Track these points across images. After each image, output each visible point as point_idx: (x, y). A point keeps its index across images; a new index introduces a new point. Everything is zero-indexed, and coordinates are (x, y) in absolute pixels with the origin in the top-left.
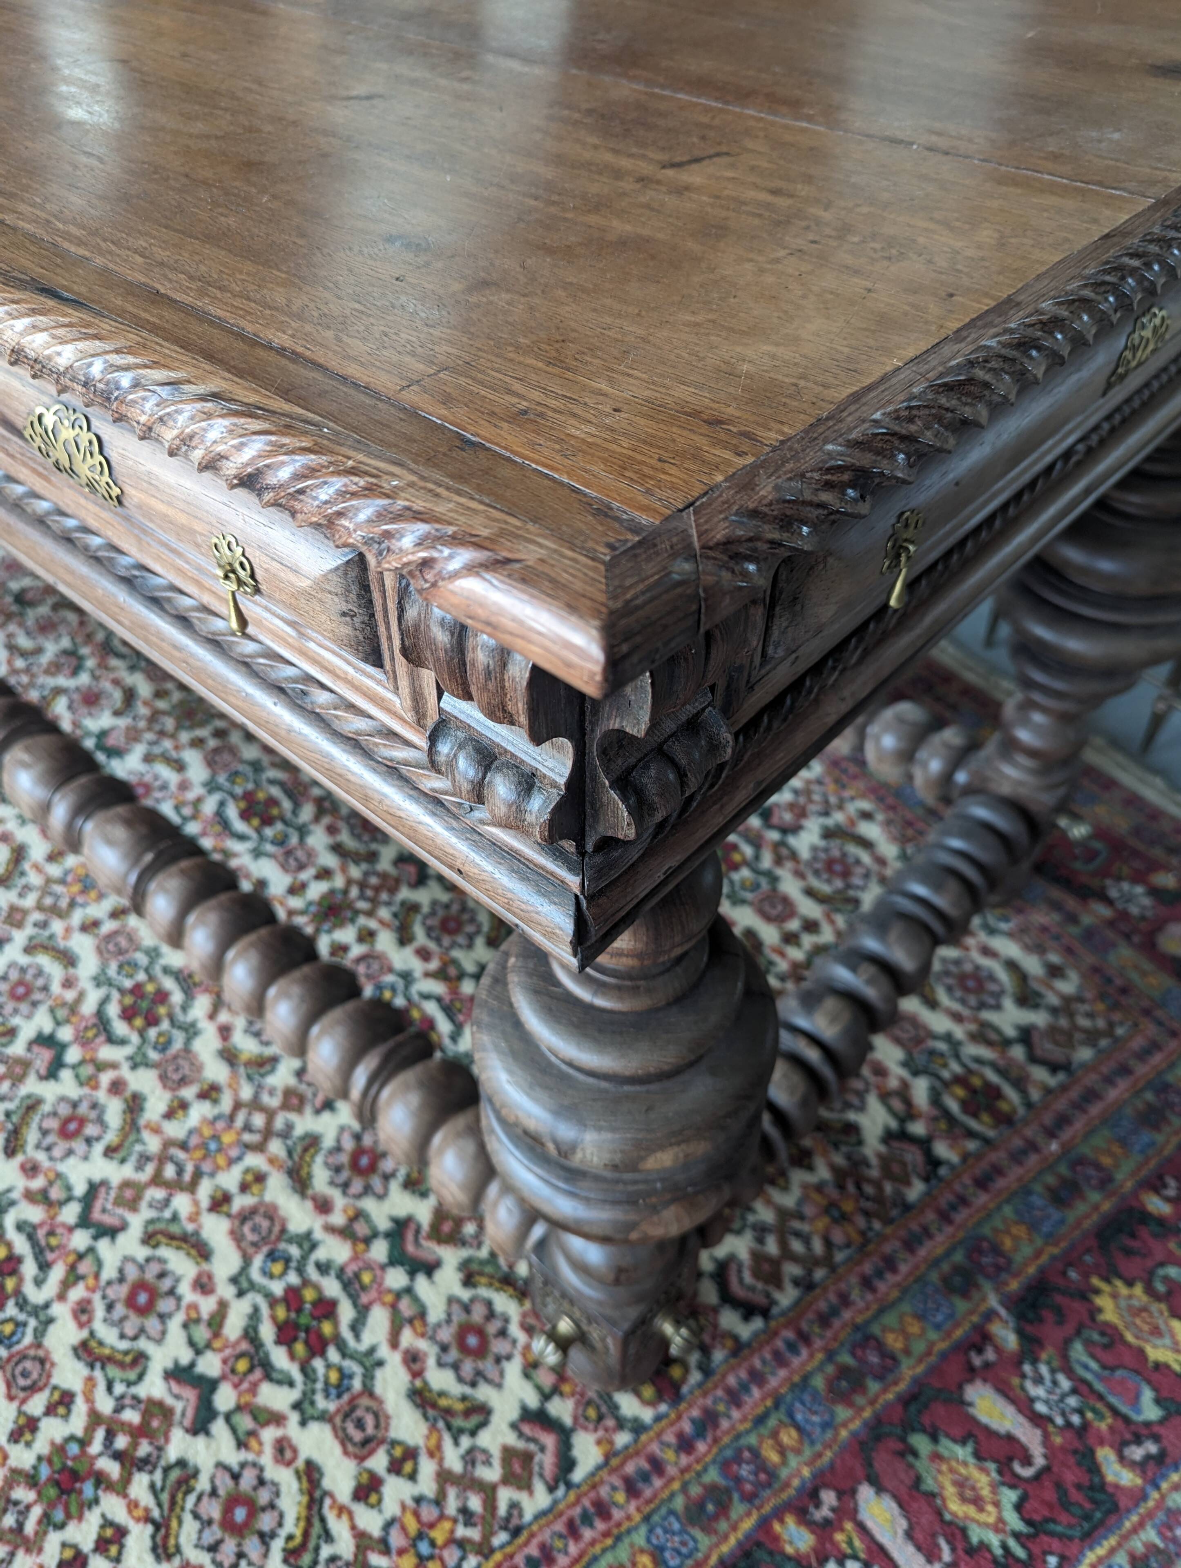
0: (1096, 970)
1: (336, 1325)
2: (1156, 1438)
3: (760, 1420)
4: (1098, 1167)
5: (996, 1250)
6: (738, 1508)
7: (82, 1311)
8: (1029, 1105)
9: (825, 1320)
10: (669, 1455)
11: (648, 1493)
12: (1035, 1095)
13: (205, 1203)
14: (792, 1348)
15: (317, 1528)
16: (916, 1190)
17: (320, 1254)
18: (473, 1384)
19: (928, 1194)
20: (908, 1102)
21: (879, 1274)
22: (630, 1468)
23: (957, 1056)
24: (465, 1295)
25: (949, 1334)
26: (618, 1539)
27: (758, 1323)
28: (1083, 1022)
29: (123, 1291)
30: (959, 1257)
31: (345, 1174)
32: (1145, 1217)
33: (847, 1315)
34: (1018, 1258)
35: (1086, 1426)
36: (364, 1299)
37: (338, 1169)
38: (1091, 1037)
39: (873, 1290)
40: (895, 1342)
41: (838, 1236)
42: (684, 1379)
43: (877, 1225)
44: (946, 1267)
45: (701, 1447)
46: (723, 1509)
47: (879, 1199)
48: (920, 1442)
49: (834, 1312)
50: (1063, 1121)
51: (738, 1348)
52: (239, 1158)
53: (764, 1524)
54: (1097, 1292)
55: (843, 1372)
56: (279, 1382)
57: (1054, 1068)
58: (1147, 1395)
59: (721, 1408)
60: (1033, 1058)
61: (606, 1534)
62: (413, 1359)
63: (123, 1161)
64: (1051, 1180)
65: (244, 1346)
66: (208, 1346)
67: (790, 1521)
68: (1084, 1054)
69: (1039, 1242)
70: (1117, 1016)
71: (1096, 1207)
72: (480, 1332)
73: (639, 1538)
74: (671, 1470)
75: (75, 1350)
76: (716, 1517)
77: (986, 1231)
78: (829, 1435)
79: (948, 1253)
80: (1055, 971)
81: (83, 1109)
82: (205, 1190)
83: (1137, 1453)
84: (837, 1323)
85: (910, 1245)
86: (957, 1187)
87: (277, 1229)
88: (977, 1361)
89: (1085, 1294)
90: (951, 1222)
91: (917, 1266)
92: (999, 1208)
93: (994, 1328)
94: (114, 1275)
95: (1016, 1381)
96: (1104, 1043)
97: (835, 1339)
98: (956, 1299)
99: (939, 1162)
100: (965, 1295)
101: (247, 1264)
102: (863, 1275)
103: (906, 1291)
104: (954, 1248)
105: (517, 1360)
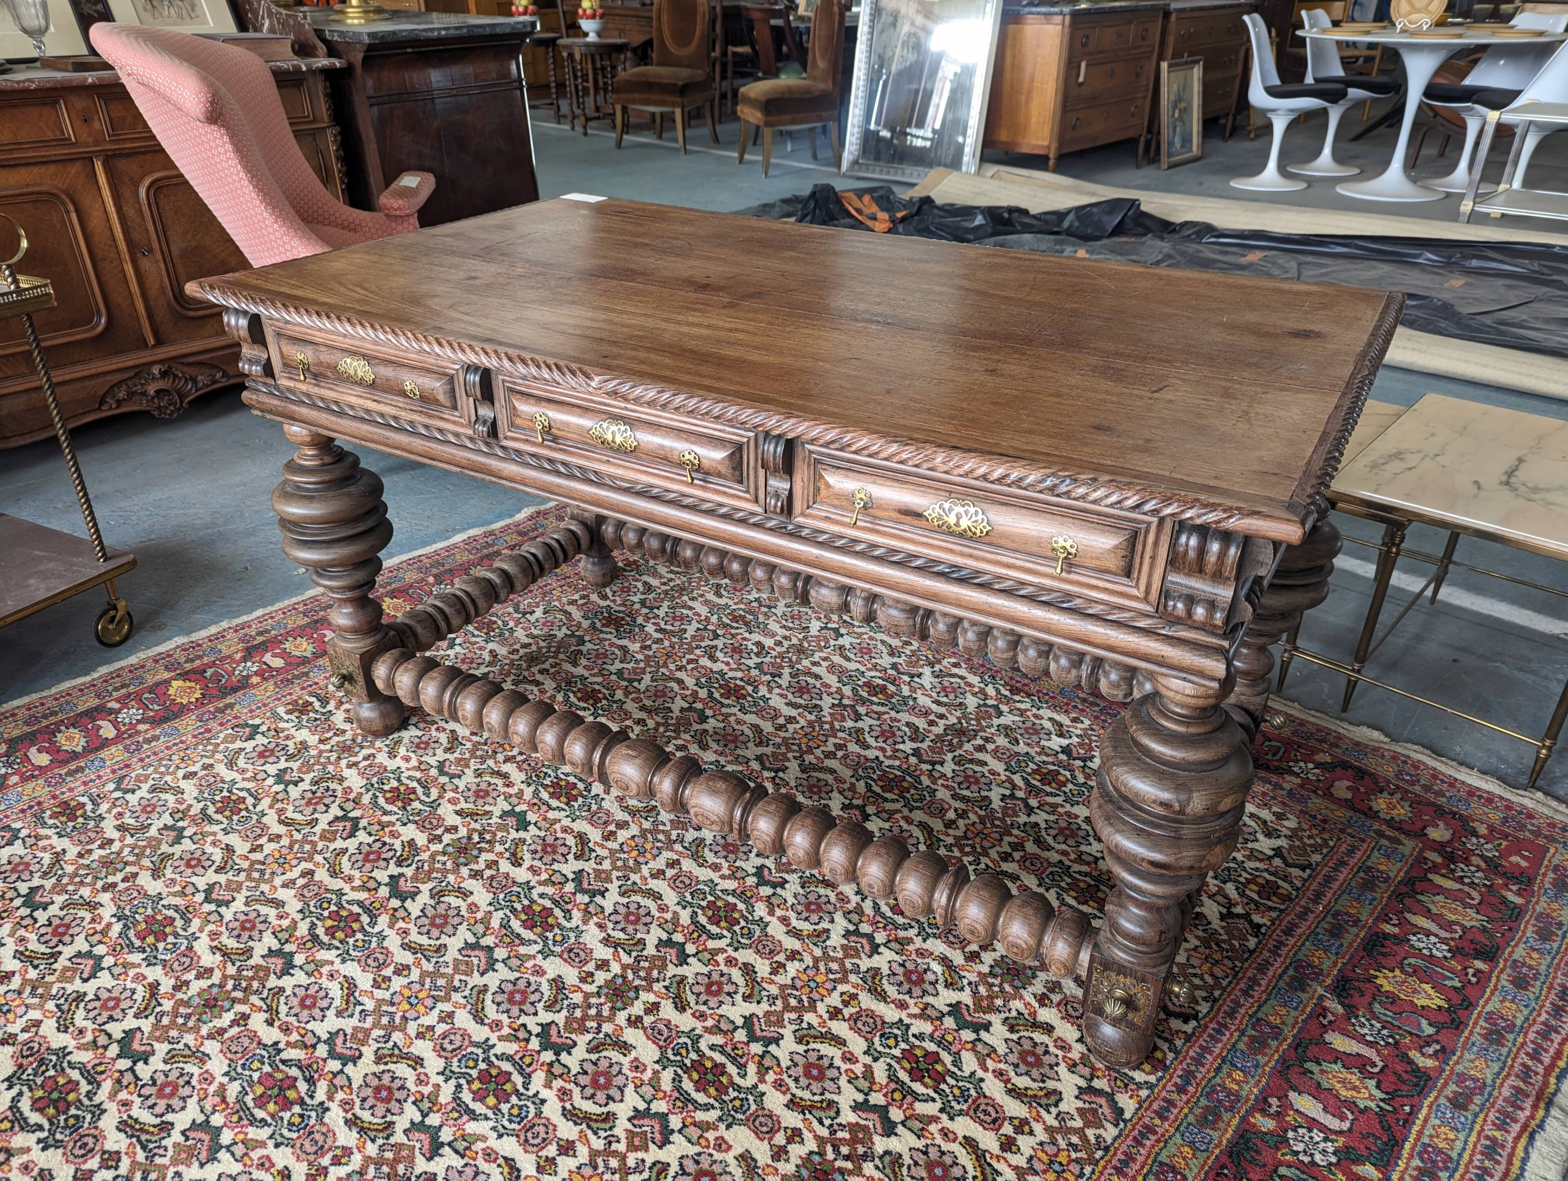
0: (1303, 812)
1: (944, 1065)
2: (1438, 1042)
3: (1219, 1069)
4: (1348, 914)
5: (1310, 965)
6: (1226, 1116)
7: (779, 1085)
8: (1298, 889)
9: (1231, 1015)
10: (1175, 1096)
11: (1172, 1117)
12: (1298, 883)
13: (826, 1016)
14: (1219, 1031)
15: (988, 1170)
16: (1252, 942)
17: (913, 1030)
18: (1043, 1081)
19: (1260, 942)
20: (1226, 897)
21: (1251, 988)
22: (1155, 1106)
23: (1245, 870)
24: (1015, 1037)
25: (1303, 1011)
26: (1166, 1142)
27: (1193, 1023)
28: (1309, 842)
29: (800, 1070)
30: (1291, 972)
31: (906, 986)
32: (1386, 936)
33: (1242, 1011)
34: (1324, 967)
35: (1397, 1043)
36: (954, 1049)
37: (900, 984)
38: (1316, 849)
39: (1252, 997)
40: (1274, 1020)
41: (1218, 971)
42: (1165, 1057)
43: (1238, 964)
45: (1191, 1089)
46: (1218, 1117)
47: (1233, 949)
48: (1310, 1066)
49: (1234, 1010)
50: (1319, 895)
51: (1188, 1038)
52: (835, 988)
53: (1244, 1119)
54: (1376, 977)
55: (1252, 1039)
56: (926, 1101)
57: (1302, 868)
58: (1424, 1023)
59: (1193, 1068)
60: (1287, 865)
61: (1158, 1141)
62: (999, 1074)
63: (759, 1002)
64: (1325, 925)
65: (893, 1086)
66: (871, 1089)
67: (1258, 1115)
68: (1316, 858)
69: (1333, 958)
70: (1326, 836)
71: (1357, 935)
72: (1033, 1054)
73: (1178, 1139)
74: (1180, 1104)
75: (787, 1106)
76: (1215, 1122)
77: (1300, 956)
78: (1260, 1071)
79: (1284, 972)
80: (1280, 817)
81: (715, 977)
82: (821, 1008)
83: (1430, 1050)
84: (1238, 1016)
85: (1262, 969)
86: (1275, 937)
87: (879, 1022)
88: (1325, 1022)
89: (1370, 980)
90: (1280, 956)
91: (1270, 981)
92: (1303, 944)
93: (1327, 1004)
94: (789, 1063)
95: (1350, 1028)
96: (1325, 851)
97: (1241, 1022)
98: (1299, 993)
99: (1259, 926)
100: (1304, 991)
101: (871, 1043)
102: (1241, 990)
103: (1270, 994)
104: (1287, 968)
105: (1063, 1065)
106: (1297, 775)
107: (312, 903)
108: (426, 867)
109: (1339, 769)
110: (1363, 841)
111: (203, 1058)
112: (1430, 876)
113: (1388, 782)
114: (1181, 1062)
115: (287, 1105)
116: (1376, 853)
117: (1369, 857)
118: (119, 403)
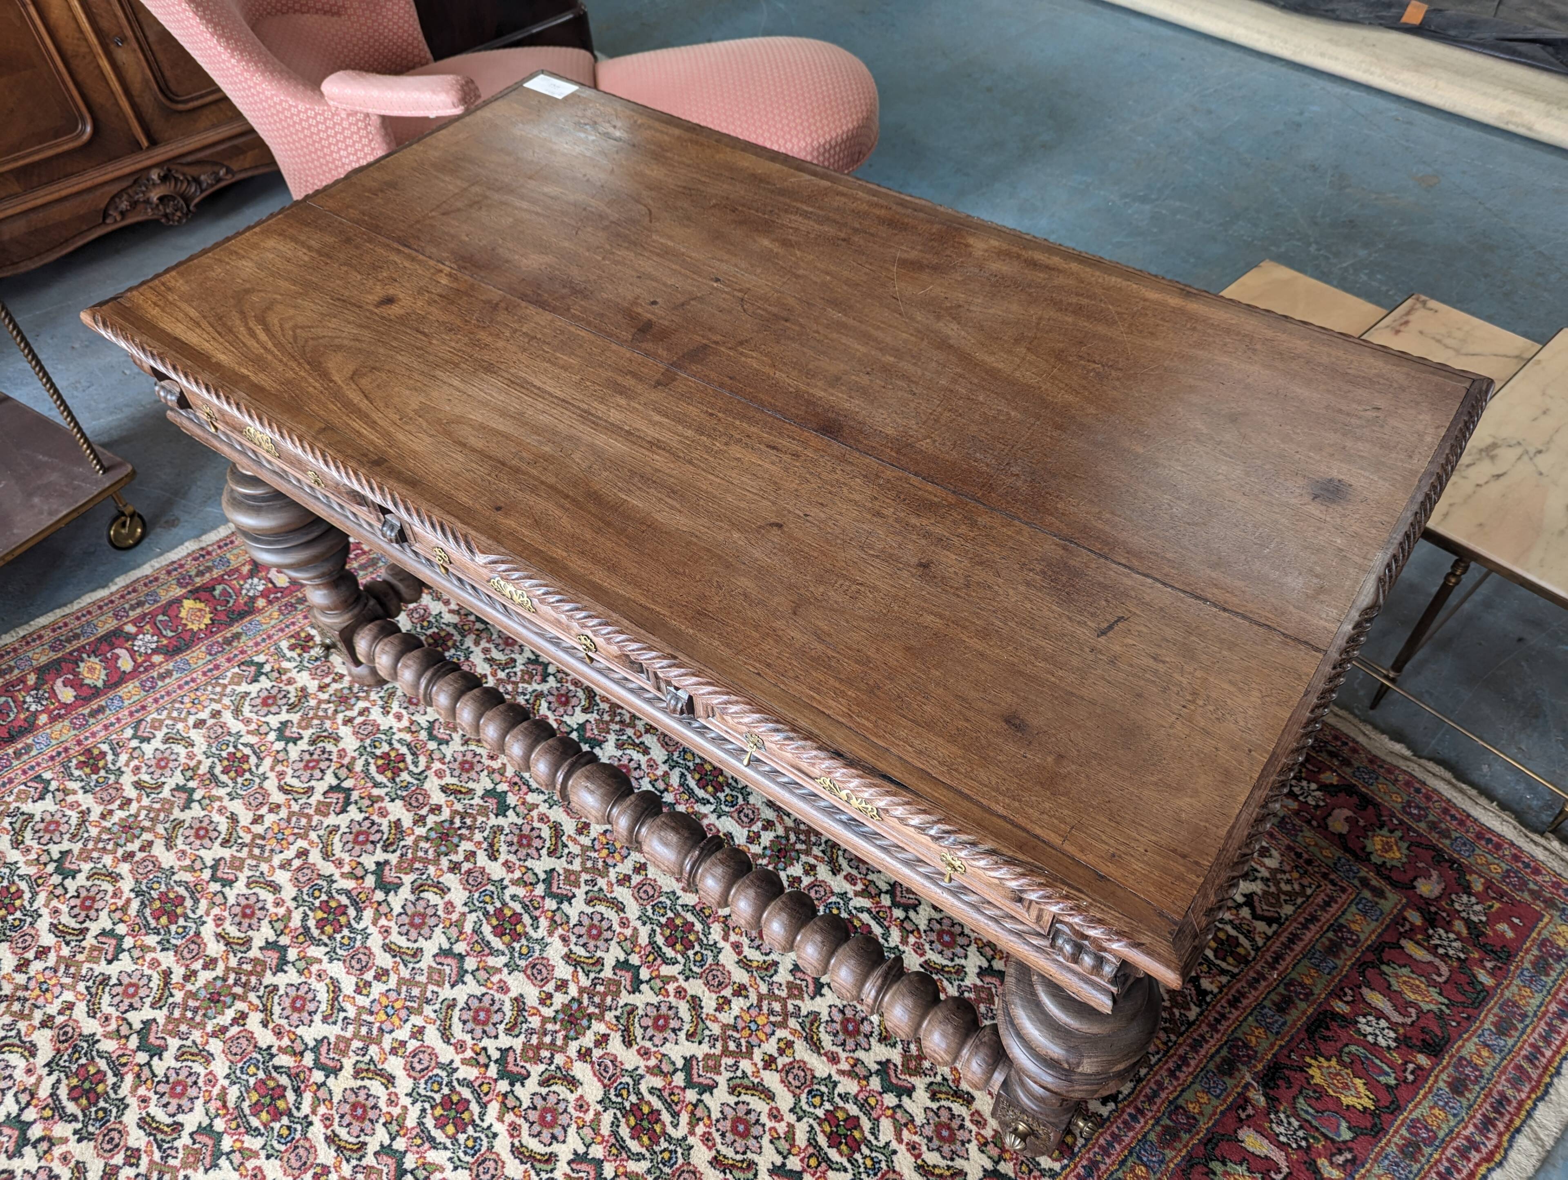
0: (1289, 848)
1: (862, 1132)
2: (1350, 1150)
3: (1123, 1163)
4: (1302, 985)
5: (1246, 1046)
7: (707, 1139)
8: (1257, 949)
9: (1151, 1099)
12: (1260, 942)
13: (760, 1064)
14: (1134, 1118)
16: (1193, 1012)
17: (840, 1089)
18: (952, 1159)
19: (1201, 1014)
21: (1179, 1068)
24: (934, 1106)
25: (1225, 1100)
28: (1286, 888)
29: (728, 1123)
30: (1224, 1052)
31: (841, 1037)
32: (1334, 1016)
33: (1163, 1095)
34: (1260, 1049)
35: (1309, 1147)
36: (874, 1115)
37: (836, 1035)
38: (1291, 896)
39: (1177, 1079)
40: (1193, 1108)
42: (1074, 1144)
43: (1173, 1038)
44: (1218, 1059)
47: (1172, 1020)
48: (1216, 1166)
49: (1155, 1094)
50: (1278, 958)
51: (1102, 1122)
52: (773, 1033)
54: (1310, 1066)
55: (1166, 1129)
56: (838, 1170)
57: (1269, 921)
58: (1344, 1125)
59: (1099, 1158)
60: (1255, 916)
62: (913, 1147)
63: (700, 1043)
64: (1274, 997)
65: (811, 1150)
66: (790, 1153)
68: (1288, 909)
69: (1272, 1039)
70: (1305, 882)
71: (1304, 1013)
72: (949, 1128)
75: (710, 1163)
77: (1239, 1034)
78: (1164, 1166)
79: (1218, 1051)
81: (664, 1009)
82: (757, 1055)
83: (1340, 1159)
84: (1158, 1101)
85: (1196, 1046)
86: (1218, 1008)
87: (809, 1077)
88: (1243, 1116)
89: (1302, 1069)
90: (1217, 1031)
91: (1201, 1061)
92: (1245, 1019)
93: (1251, 1094)
94: (719, 1115)
95: (1267, 1125)
96: (1299, 901)
97: (1159, 1110)
98: (1226, 1079)
99: (1205, 993)
100: (1231, 1075)
101: (798, 1100)
102: (1169, 1069)
103: (1196, 1077)
104: (1221, 1047)
105: (975, 1142)
106: (1296, 798)
107: (305, 890)
108: (410, 856)
109: (1342, 795)
110: (1343, 890)
111: (208, 1058)
112: (1404, 942)
113: (1392, 815)
114: (1088, 1151)
115: (277, 1115)
116: (1353, 909)
117: (1343, 913)
118: (123, 214)
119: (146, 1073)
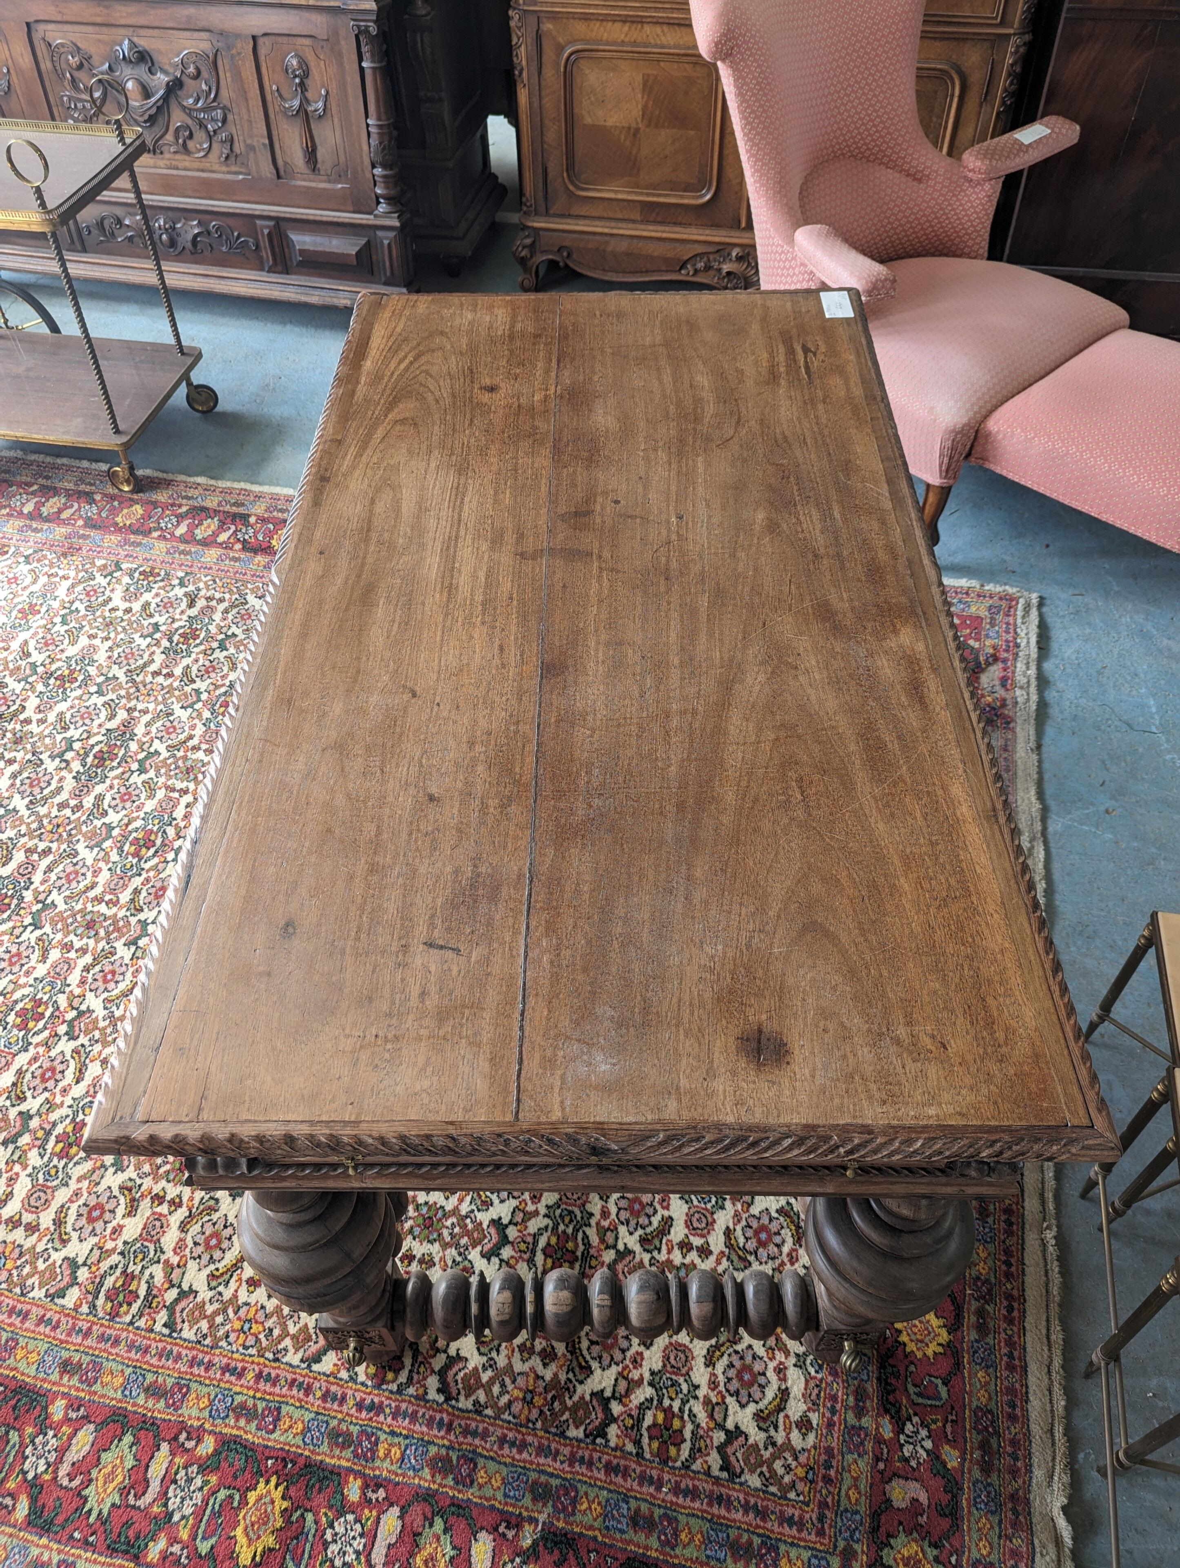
0: (829, 1451)
3: (393, 1433)
4: (676, 1534)
5: (574, 1501)
6: (348, 1453)
8: (687, 1468)
9: (466, 1432)
10: (351, 1402)
11: (328, 1405)
12: (697, 1466)
14: (441, 1424)
15: (226, 1277)
16: (576, 1433)
19: (579, 1441)
20: (628, 1392)
21: (513, 1444)
22: (333, 1388)
23: (684, 1402)
25: (506, 1504)
26: (301, 1407)
27: (441, 1398)
28: (778, 1466)
30: (554, 1482)
33: (477, 1442)
34: (579, 1517)
38: (772, 1478)
39: (501, 1448)
40: (481, 1476)
41: (516, 1407)
42: (388, 1383)
43: (539, 1425)
44: (543, 1479)
45: (364, 1414)
46: (343, 1447)
47: (557, 1414)
48: (439, 1524)
49: (474, 1434)
50: (693, 1493)
51: (422, 1398)
53: (350, 1470)
55: (447, 1460)
57: (726, 1466)
59: (387, 1411)
60: (721, 1449)
61: (300, 1400)
64: (644, 1507)
67: (359, 1482)
68: (754, 1481)
69: (597, 1525)
70: (800, 1486)
71: (646, 1548)
73: (308, 1416)
74: (345, 1408)
76: (337, 1445)
77: (582, 1488)
78: (411, 1473)
79: (552, 1475)
80: (804, 1425)
84: (469, 1439)
85: (541, 1450)
86: (596, 1455)
88: (502, 1529)
90: (571, 1465)
91: (531, 1463)
92: (601, 1488)
93: (528, 1528)
95: (506, 1558)
96: (773, 1489)
97: (460, 1444)
98: (528, 1497)
99: (604, 1435)
100: (534, 1500)
102: (506, 1436)
103: (513, 1465)
104: (557, 1476)
106: (899, 1429)
109: (939, 1482)
110: (821, 1533)
111: (151, 797)
113: (959, 1553)
114: (388, 1398)
115: (136, 854)
116: (806, 1555)
117: (792, 1544)
118: (696, 271)
119: (126, 776)
